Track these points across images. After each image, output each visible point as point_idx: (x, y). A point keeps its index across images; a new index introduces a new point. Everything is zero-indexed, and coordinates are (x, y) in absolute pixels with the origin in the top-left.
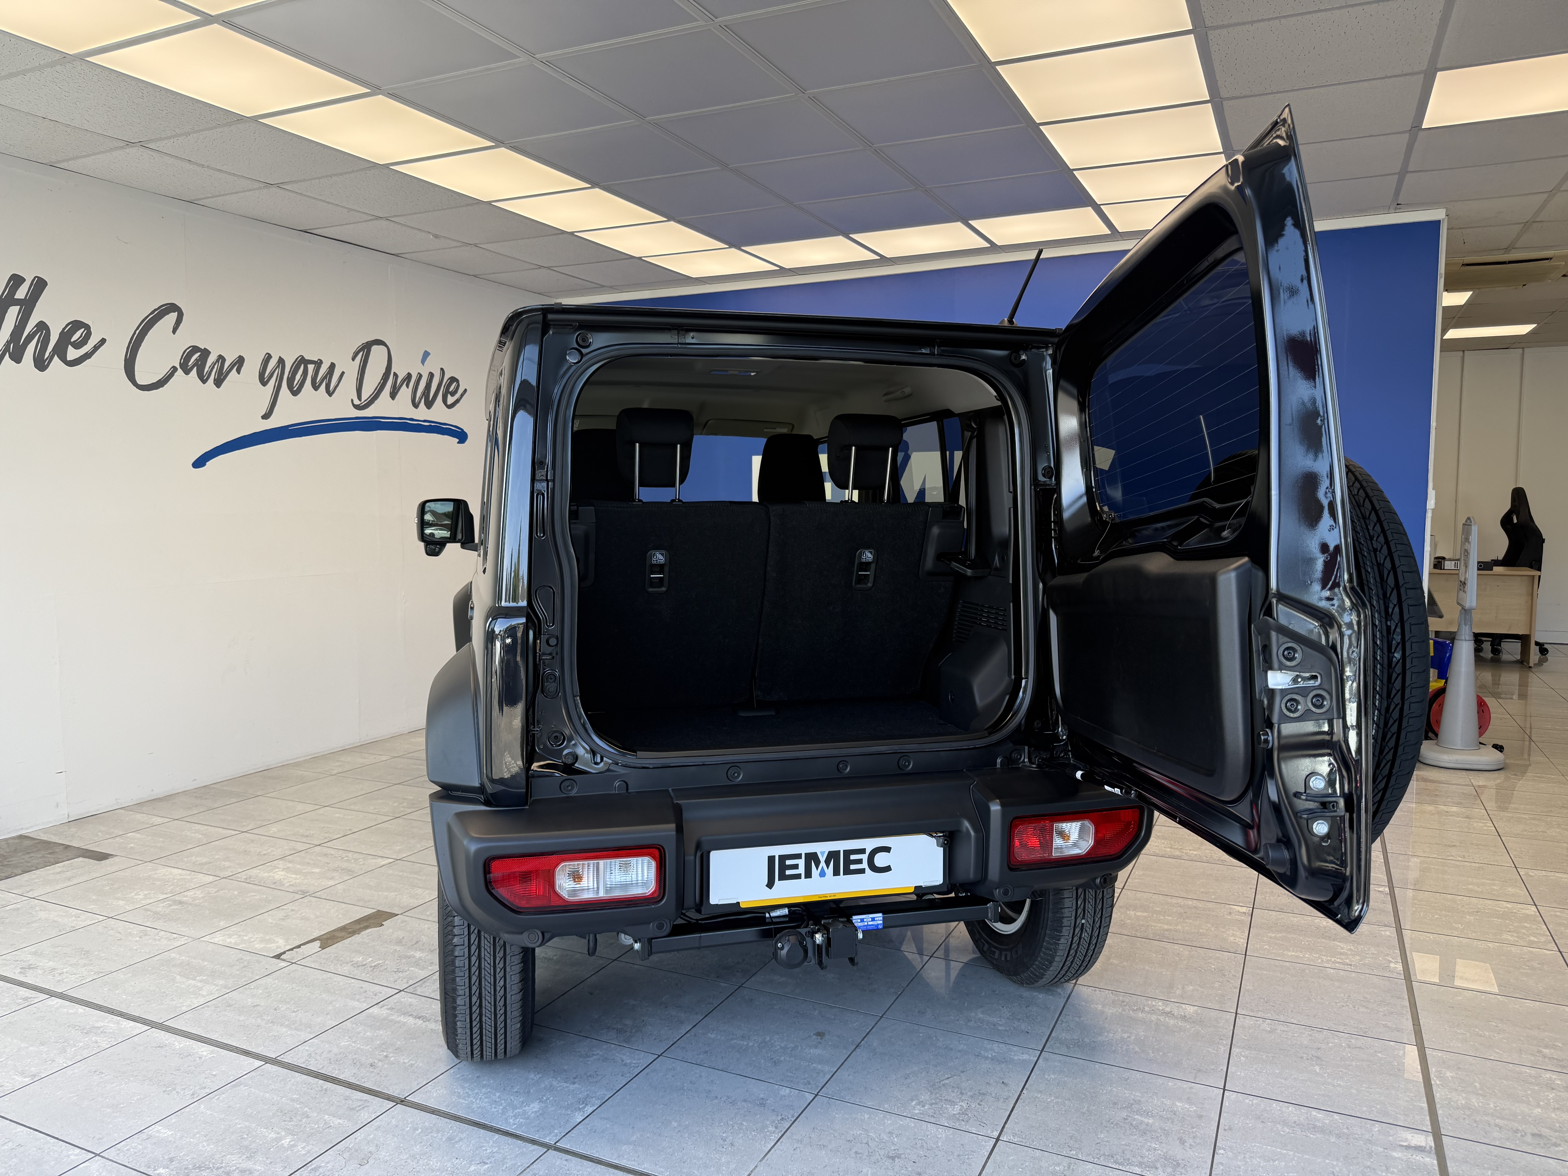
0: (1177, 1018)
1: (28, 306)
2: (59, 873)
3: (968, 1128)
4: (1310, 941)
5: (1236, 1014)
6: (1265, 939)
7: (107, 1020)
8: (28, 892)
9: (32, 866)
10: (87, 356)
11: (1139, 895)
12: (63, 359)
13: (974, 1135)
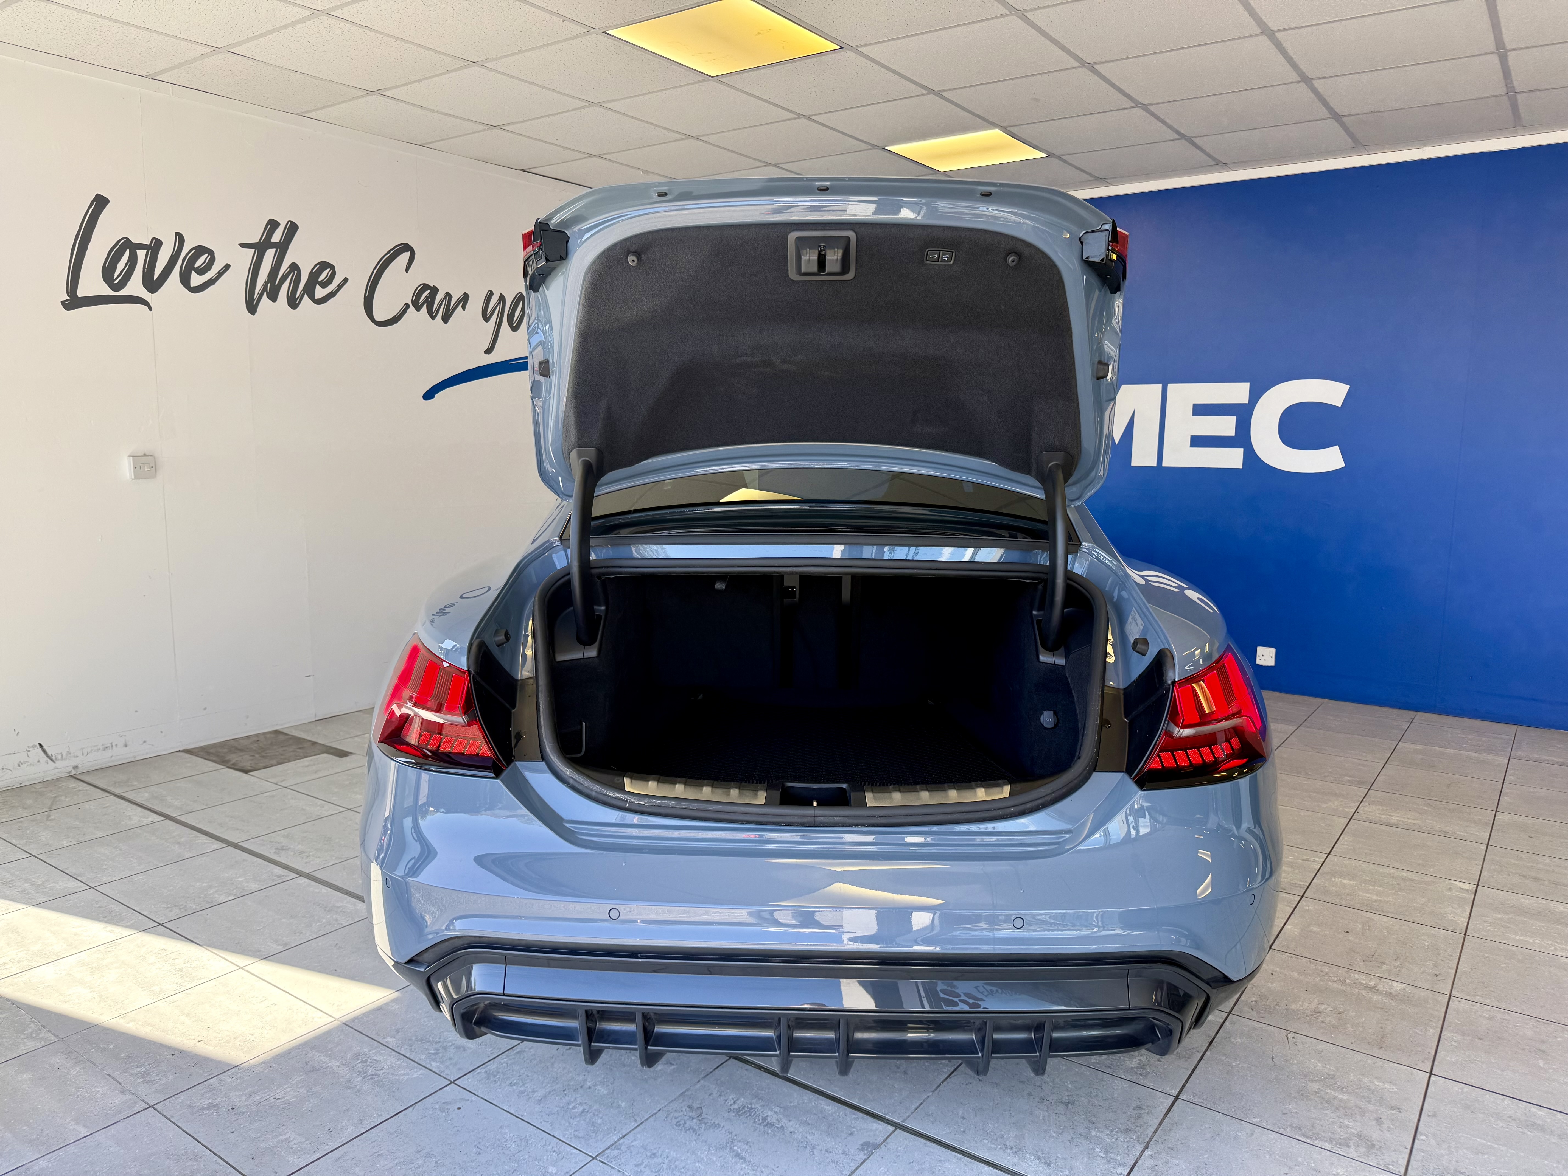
0: (1381, 994)
1: (283, 248)
2: (307, 766)
3: (1146, 1082)
4: (1543, 927)
5: (1450, 996)
6: (1489, 919)
7: (345, 901)
8: (282, 782)
9: (285, 759)
10: (332, 295)
11: (1347, 862)
12: (312, 297)
13: (1152, 1091)
